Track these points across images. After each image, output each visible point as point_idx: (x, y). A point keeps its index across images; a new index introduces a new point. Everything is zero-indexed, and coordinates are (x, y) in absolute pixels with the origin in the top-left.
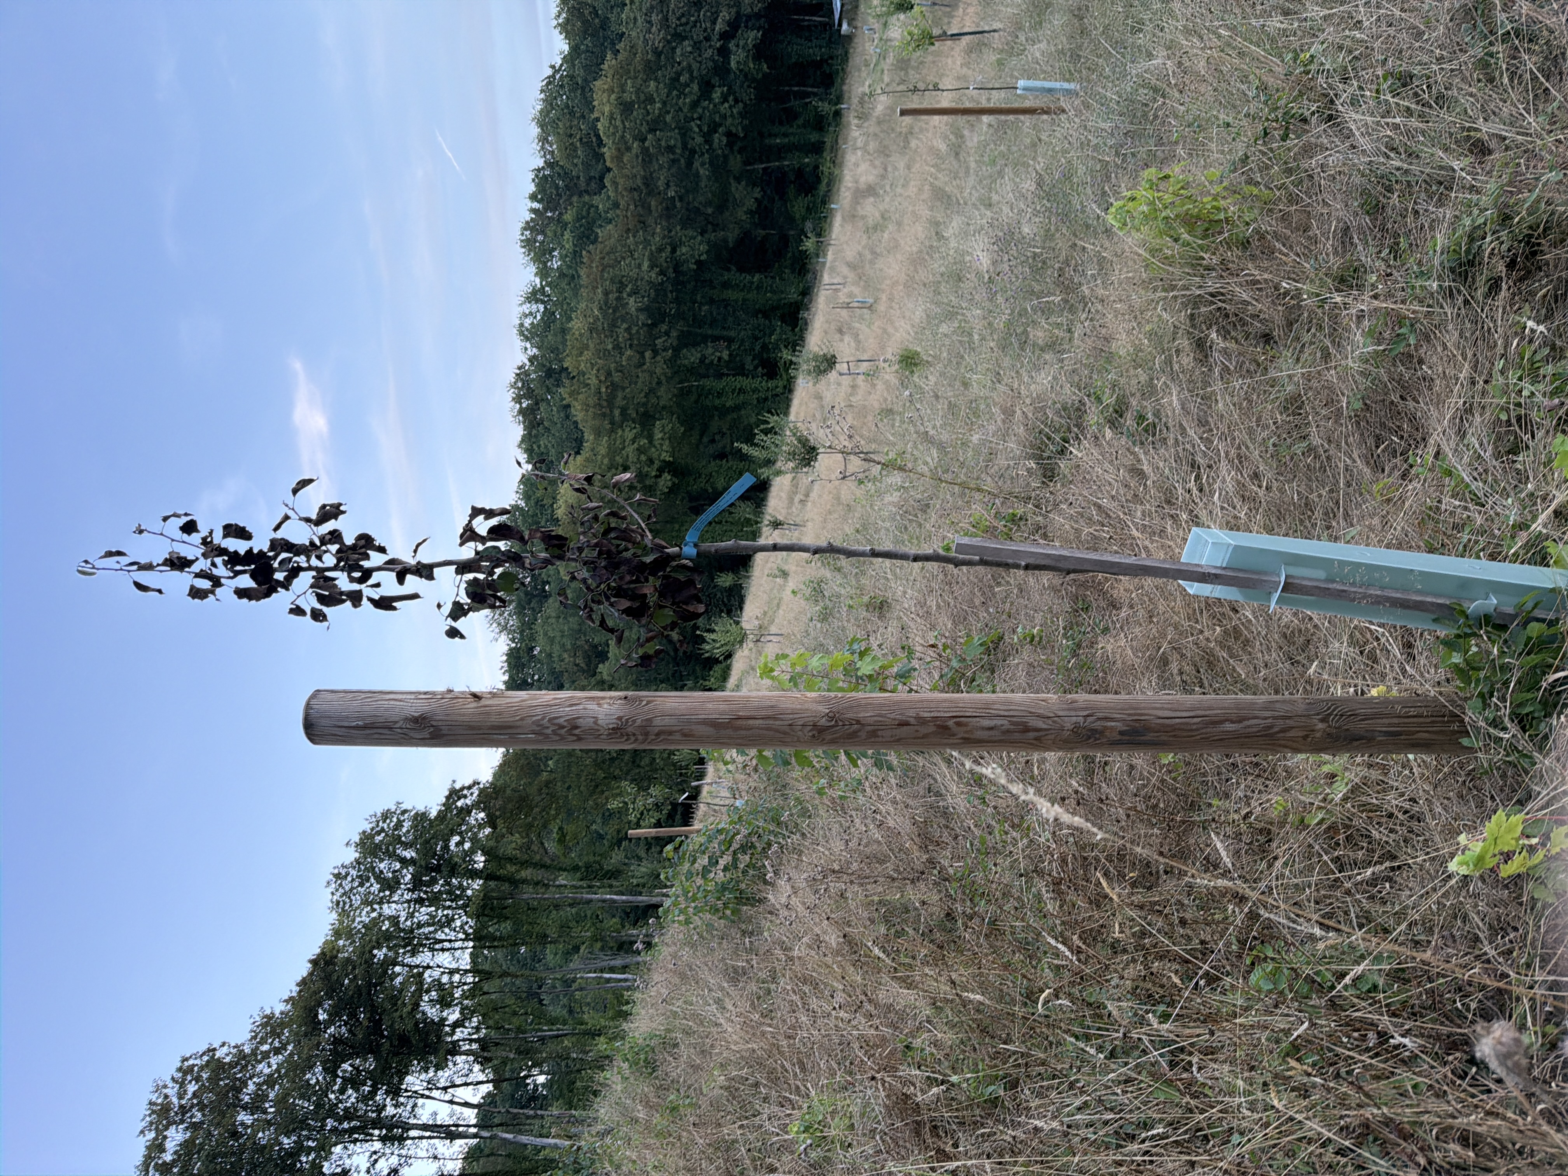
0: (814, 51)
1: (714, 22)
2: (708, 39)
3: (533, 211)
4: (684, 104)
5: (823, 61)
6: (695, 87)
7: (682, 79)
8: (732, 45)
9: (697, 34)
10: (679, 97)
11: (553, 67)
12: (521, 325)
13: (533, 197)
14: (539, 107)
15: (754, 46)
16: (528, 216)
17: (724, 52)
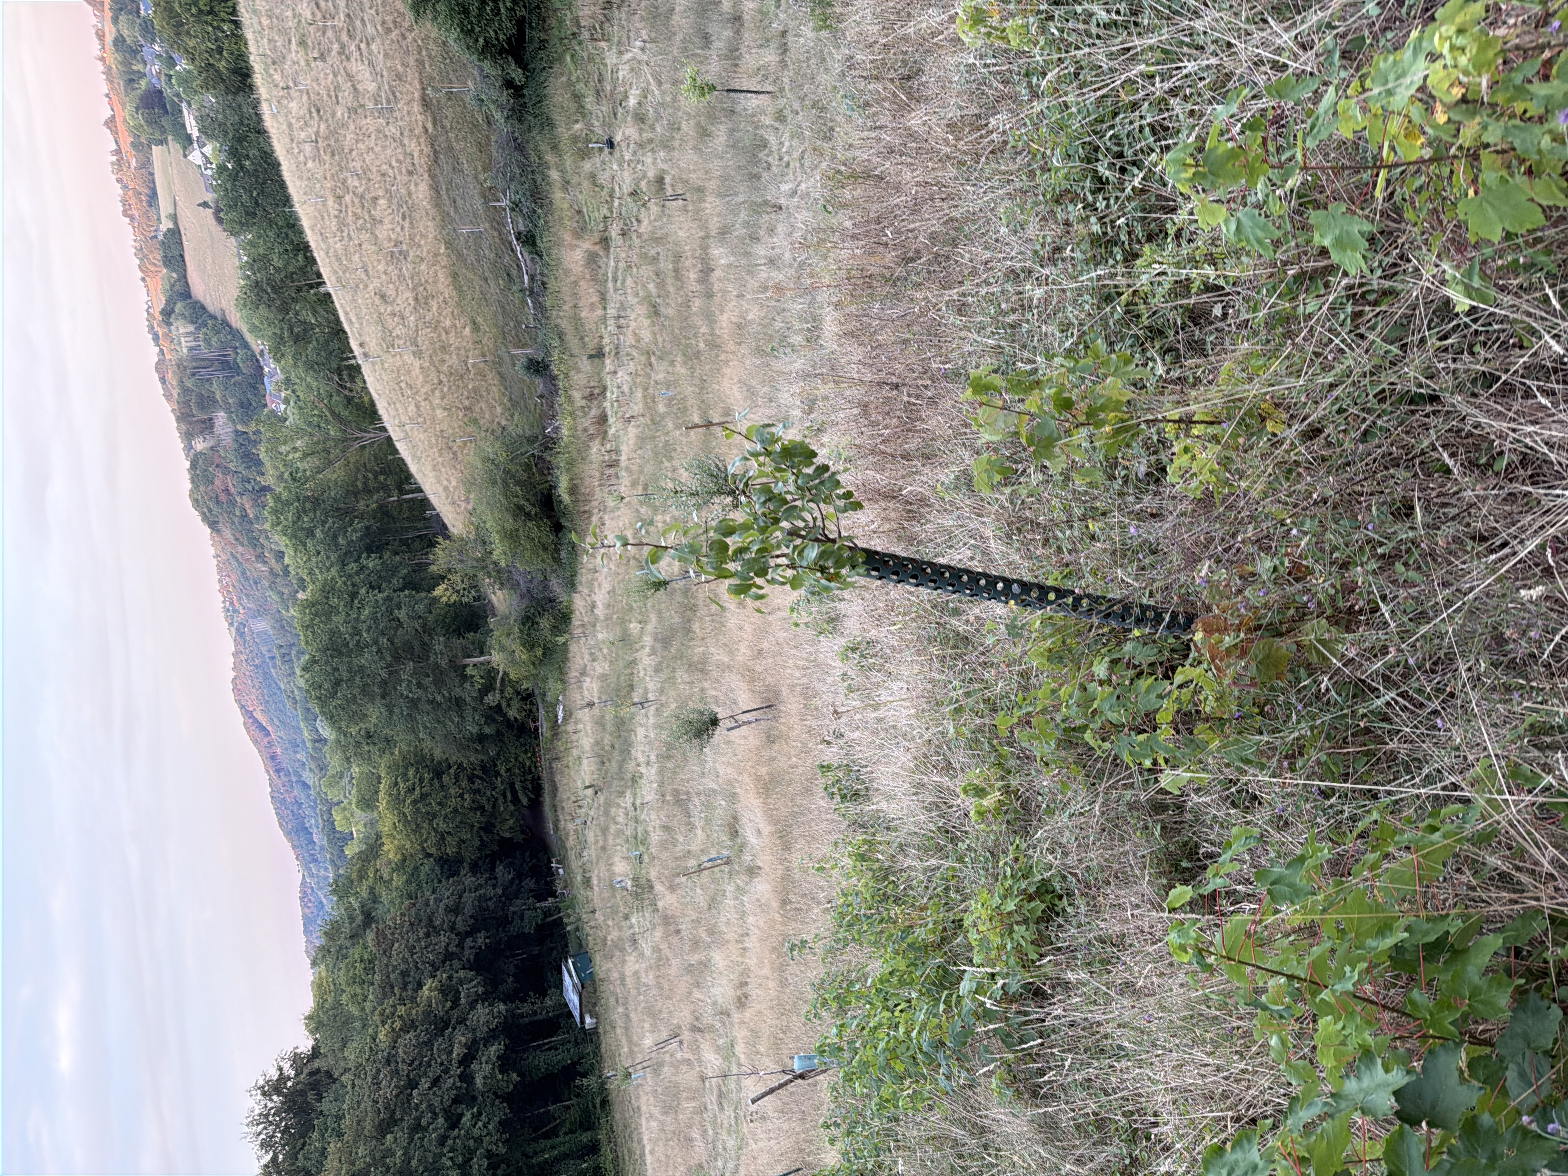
0: (562, 1057)
1: (451, 1052)
2: (446, 1071)
4: (430, 1141)
5: (574, 1064)
6: (441, 1120)
7: (424, 1122)
8: (474, 1066)
9: (435, 1070)
10: (422, 1139)
15: (499, 1058)
17: (467, 1078)
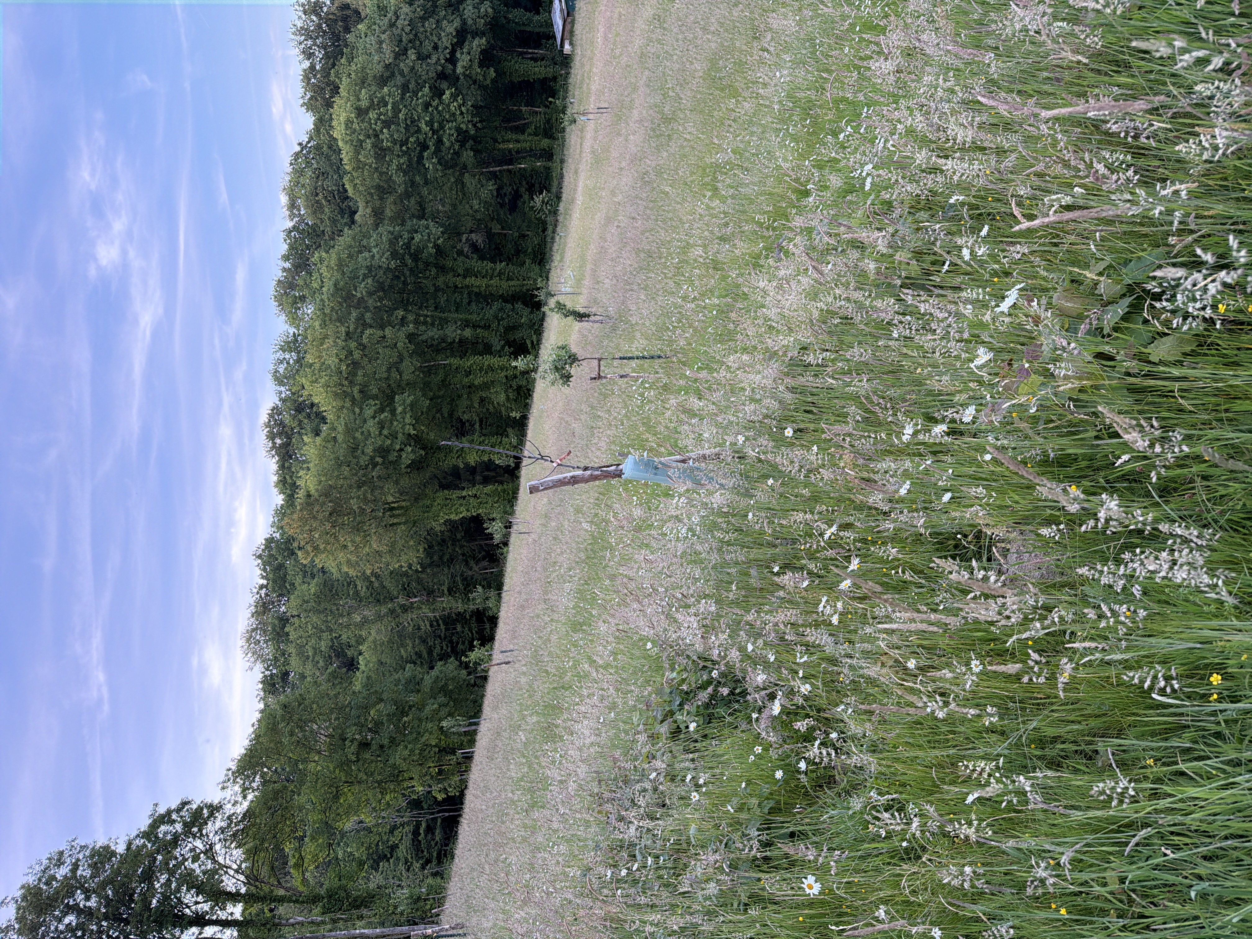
3: (284, 270)
8: (459, 54)
11: (300, 144)
12: (276, 371)
13: (286, 258)
14: (288, 178)
15: (480, 51)
16: (280, 274)
17: (451, 59)
